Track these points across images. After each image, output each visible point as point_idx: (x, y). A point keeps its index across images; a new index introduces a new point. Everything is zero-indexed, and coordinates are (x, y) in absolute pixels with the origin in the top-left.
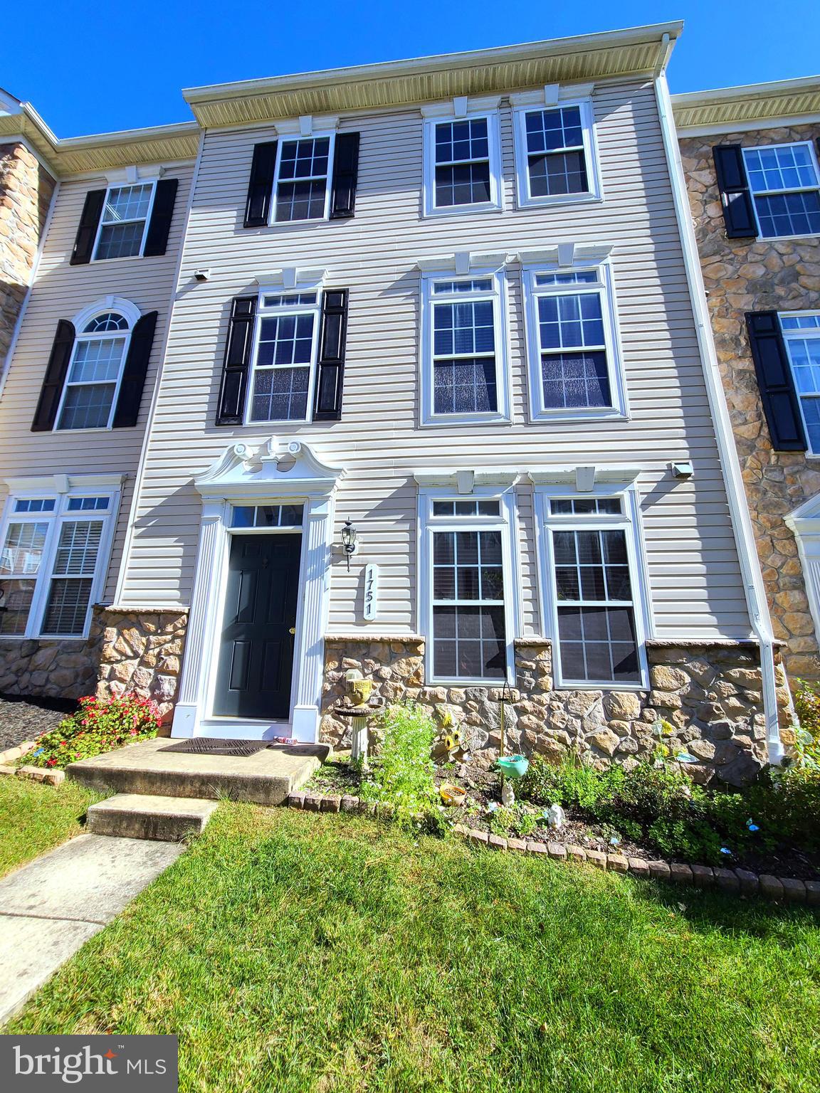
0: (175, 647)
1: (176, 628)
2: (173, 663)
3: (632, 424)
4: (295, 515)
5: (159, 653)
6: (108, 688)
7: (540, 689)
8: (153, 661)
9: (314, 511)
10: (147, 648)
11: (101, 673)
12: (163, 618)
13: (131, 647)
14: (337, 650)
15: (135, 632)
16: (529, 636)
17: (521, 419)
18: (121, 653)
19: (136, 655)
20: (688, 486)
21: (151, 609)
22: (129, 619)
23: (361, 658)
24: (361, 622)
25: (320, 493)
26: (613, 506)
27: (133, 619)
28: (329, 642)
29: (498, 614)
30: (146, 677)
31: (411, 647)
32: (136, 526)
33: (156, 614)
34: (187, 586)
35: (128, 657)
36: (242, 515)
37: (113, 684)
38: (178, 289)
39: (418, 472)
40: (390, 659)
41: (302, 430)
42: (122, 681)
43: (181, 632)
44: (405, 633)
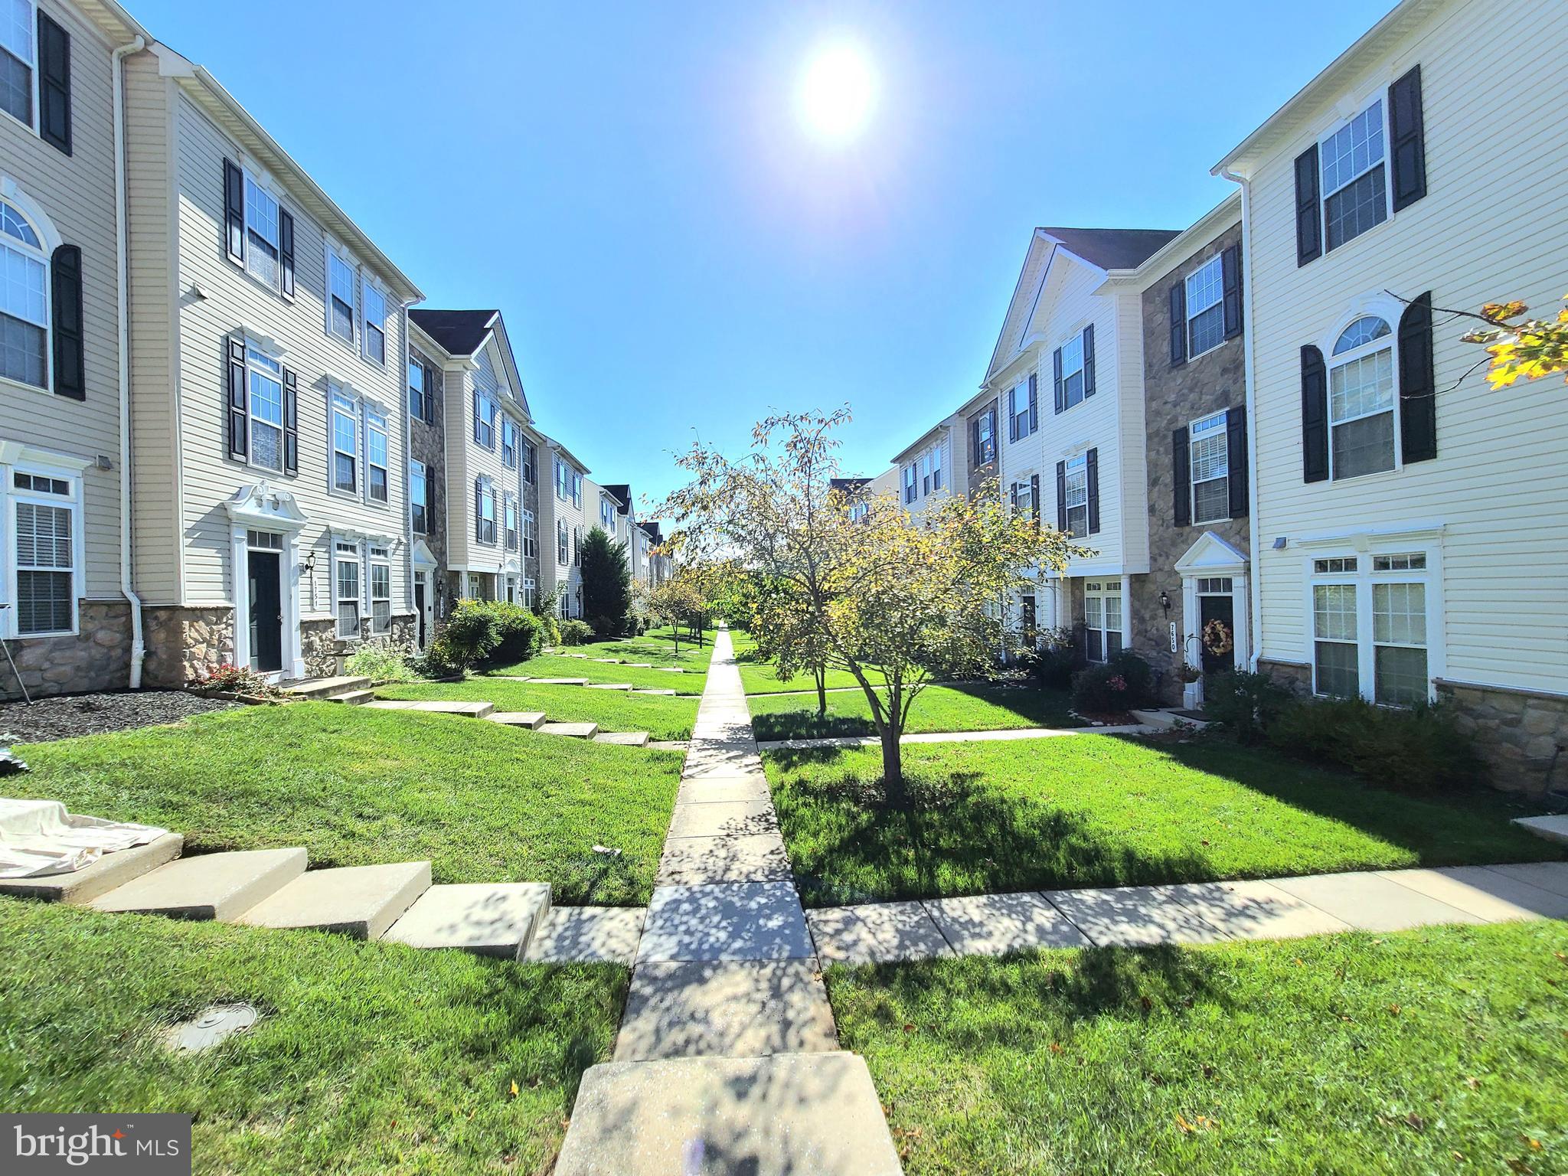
0: (228, 632)
1: (228, 619)
2: (229, 642)
3: (391, 514)
4: (276, 540)
5: (220, 637)
6: (192, 666)
7: (367, 639)
8: (216, 643)
9: (293, 542)
10: (211, 633)
11: (185, 656)
12: (221, 612)
13: (200, 634)
14: (306, 626)
15: (201, 623)
16: (366, 616)
17: (362, 500)
18: (196, 641)
19: (204, 640)
20: (402, 547)
21: (215, 606)
22: (197, 614)
23: (315, 630)
24: (313, 610)
25: (295, 530)
26: (385, 553)
27: (198, 613)
28: (302, 623)
29: (355, 603)
30: (213, 655)
31: (332, 623)
32: (187, 536)
33: (216, 609)
34: (229, 589)
35: (200, 643)
36: (252, 537)
37: (195, 662)
38: (182, 294)
39: (332, 524)
40: (325, 630)
41: (279, 479)
42: (199, 659)
43: (231, 622)
44: (329, 616)
